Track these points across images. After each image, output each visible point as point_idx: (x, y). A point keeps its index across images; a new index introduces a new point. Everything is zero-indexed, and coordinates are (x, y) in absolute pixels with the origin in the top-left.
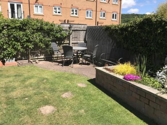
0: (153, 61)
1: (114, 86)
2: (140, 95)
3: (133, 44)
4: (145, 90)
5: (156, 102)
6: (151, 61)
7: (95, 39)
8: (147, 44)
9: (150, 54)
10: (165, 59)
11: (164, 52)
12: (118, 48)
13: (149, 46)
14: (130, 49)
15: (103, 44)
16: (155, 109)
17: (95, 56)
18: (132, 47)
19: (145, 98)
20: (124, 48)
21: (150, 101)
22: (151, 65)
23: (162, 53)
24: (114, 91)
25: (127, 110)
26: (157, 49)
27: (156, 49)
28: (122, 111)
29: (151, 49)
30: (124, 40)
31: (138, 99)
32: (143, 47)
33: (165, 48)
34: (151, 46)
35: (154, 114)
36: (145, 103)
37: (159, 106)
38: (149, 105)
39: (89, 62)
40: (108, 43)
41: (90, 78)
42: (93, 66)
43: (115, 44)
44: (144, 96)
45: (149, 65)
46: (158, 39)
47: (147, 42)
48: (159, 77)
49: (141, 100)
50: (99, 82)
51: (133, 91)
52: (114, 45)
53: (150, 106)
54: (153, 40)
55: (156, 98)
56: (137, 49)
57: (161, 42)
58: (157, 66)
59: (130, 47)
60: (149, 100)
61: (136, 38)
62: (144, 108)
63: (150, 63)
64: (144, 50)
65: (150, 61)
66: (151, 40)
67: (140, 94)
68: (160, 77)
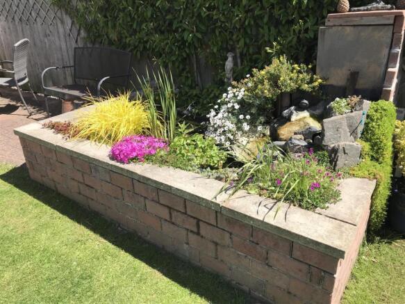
0: (196, 74)
1: (87, 185)
2: (168, 207)
3: (135, 26)
4: (182, 191)
5: (219, 226)
6: (189, 75)
7: (17, 20)
8: (171, 24)
9: (185, 55)
10: (224, 65)
11: (220, 43)
12: (93, 43)
13: (177, 28)
14: (129, 45)
15: (46, 36)
16: (216, 244)
17: (27, 80)
18: (131, 36)
19: (186, 213)
20: (111, 43)
21: (201, 223)
22: (191, 87)
23: (215, 50)
24: (92, 200)
25: (137, 263)
26: (199, 35)
27: (198, 39)
28: (122, 273)
29: (185, 39)
30: (105, 16)
31: (166, 220)
32: (162, 33)
33: (220, 32)
34: (184, 30)
35: (217, 258)
36: (188, 230)
37: (227, 235)
38: (198, 233)
39: (12, 99)
40: (61, 30)
41: (11, 167)
42: (26, 112)
43: (83, 33)
44: (183, 211)
45: (187, 89)
46: (198, 5)
47: (169, 17)
48: (216, 130)
49: (173, 220)
50: (42, 176)
51: (145, 198)
52: (79, 34)
53: (202, 237)
54: (185, 10)
55: (216, 212)
56: (146, 42)
57: (207, 13)
58: (208, 90)
59: (126, 37)
60: (199, 220)
61: (138, 7)
62: (187, 244)
63: (189, 82)
64: (167, 43)
65: (187, 77)
66: (180, 11)
67: (170, 205)
68: (220, 127)
